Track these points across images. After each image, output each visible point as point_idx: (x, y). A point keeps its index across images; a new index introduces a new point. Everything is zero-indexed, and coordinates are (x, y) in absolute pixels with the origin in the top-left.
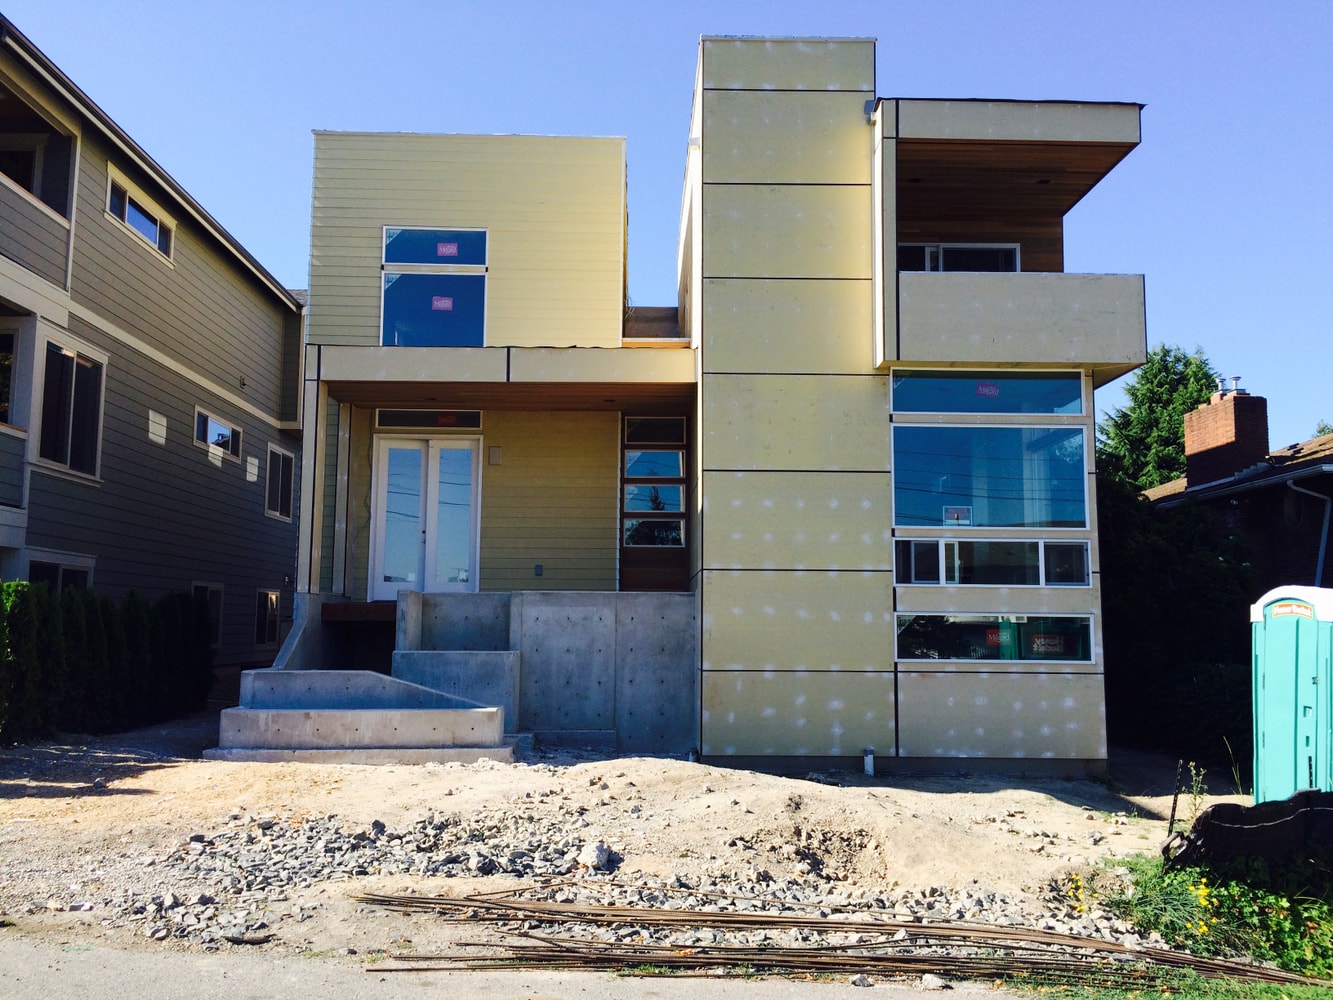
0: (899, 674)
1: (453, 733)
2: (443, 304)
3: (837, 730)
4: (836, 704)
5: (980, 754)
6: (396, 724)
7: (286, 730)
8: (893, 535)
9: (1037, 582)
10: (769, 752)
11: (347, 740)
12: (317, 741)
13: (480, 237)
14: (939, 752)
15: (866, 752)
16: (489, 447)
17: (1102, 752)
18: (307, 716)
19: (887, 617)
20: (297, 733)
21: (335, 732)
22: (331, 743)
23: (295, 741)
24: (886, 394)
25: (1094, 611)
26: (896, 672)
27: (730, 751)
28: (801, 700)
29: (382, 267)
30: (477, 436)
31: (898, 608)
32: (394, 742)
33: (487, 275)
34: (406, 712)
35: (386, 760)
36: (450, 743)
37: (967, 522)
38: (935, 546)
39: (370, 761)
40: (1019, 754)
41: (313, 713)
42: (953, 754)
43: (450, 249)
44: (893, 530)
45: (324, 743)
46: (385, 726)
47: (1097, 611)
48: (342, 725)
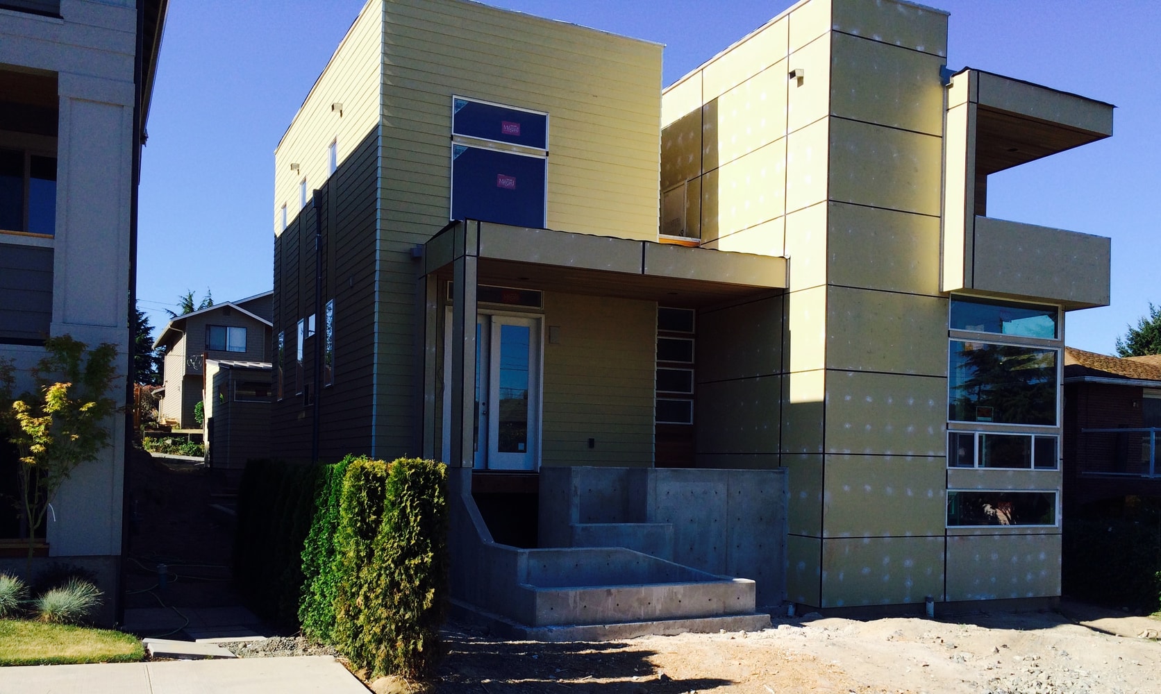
0: (948, 538)
1: (724, 603)
2: (507, 182)
3: (909, 583)
4: (908, 563)
5: (993, 597)
6: (680, 597)
7: (591, 607)
8: (947, 428)
9: (1029, 467)
10: (865, 602)
11: (642, 612)
12: (618, 616)
13: (542, 120)
14: (969, 597)
15: (928, 599)
16: (550, 327)
17: (1059, 592)
18: (609, 593)
19: (942, 492)
20: (601, 609)
21: (631, 606)
22: (630, 617)
23: (599, 616)
24: (947, 314)
25: (1059, 488)
26: (946, 536)
27: (840, 603)
28: (887, 560)
29: (452, 138)
30: (538, 316)
31: (949, 486)
32: (680, 613)
33: (548, 160)
34: (688, 586)
35: (680, 630)
36: (721, 611)
37: (989, 419)
38: (972, 436)
39: (668, 632)
40: (1013, 596)
41: (614, 590)
42: (978, 597)
43: (513, 129)
44: (947, 424)
45: (624, 617)
46: (671, 599)
47: (1060, 488)
48: (638, 599)
